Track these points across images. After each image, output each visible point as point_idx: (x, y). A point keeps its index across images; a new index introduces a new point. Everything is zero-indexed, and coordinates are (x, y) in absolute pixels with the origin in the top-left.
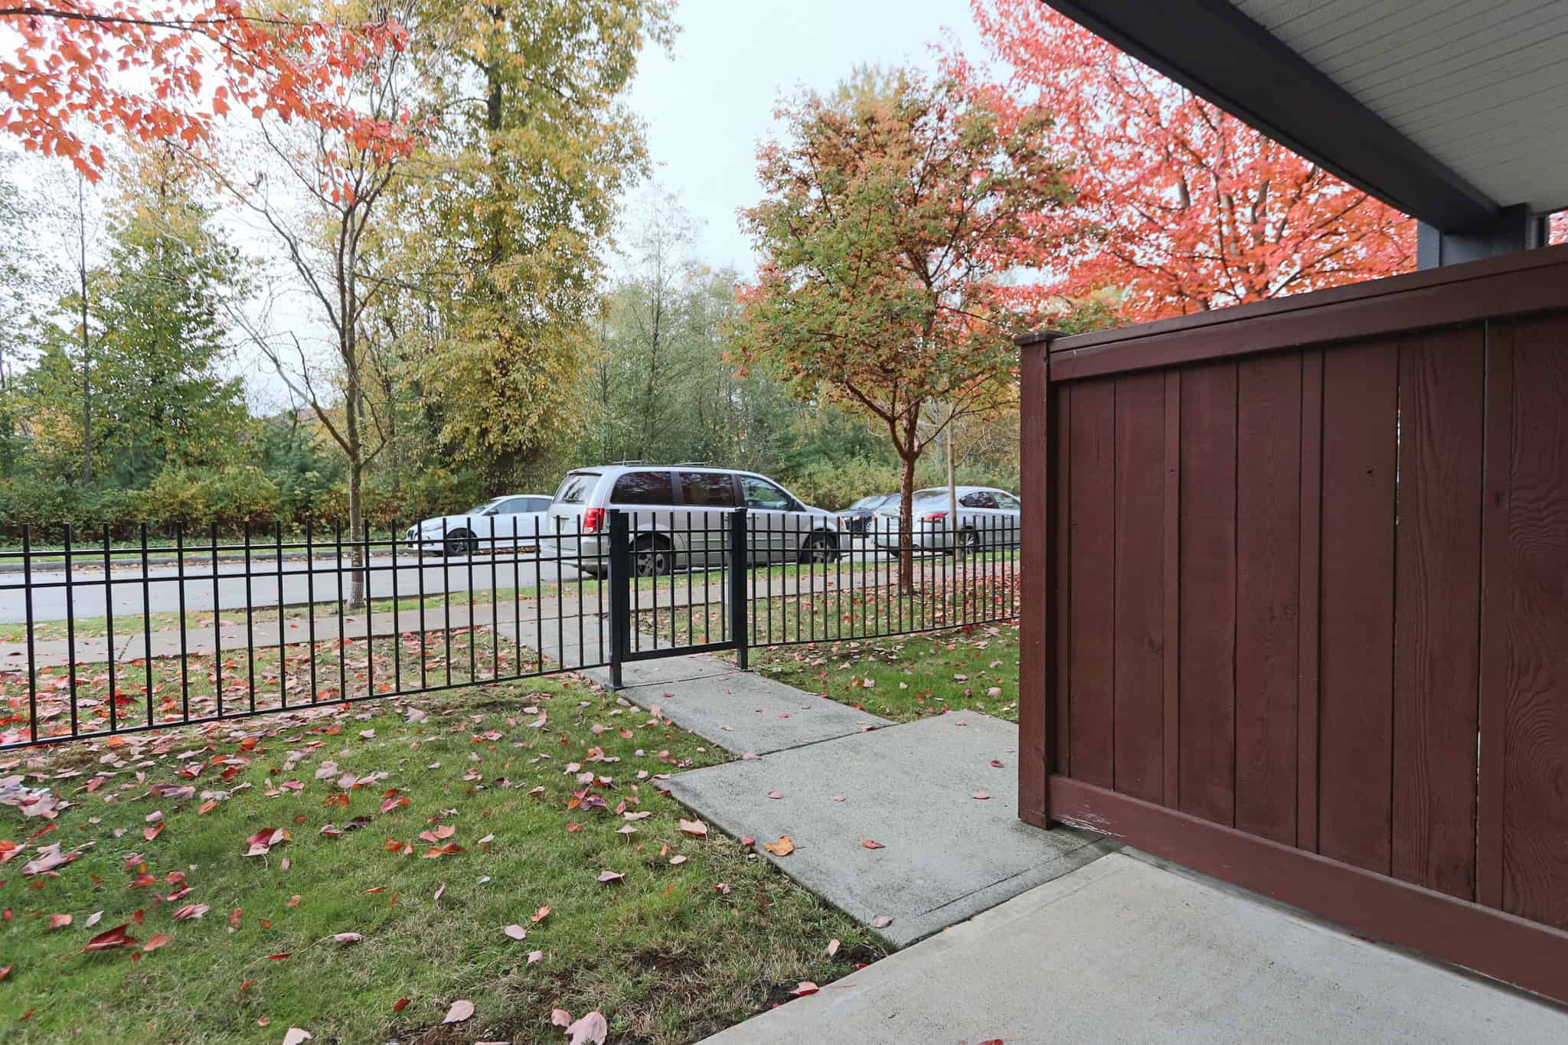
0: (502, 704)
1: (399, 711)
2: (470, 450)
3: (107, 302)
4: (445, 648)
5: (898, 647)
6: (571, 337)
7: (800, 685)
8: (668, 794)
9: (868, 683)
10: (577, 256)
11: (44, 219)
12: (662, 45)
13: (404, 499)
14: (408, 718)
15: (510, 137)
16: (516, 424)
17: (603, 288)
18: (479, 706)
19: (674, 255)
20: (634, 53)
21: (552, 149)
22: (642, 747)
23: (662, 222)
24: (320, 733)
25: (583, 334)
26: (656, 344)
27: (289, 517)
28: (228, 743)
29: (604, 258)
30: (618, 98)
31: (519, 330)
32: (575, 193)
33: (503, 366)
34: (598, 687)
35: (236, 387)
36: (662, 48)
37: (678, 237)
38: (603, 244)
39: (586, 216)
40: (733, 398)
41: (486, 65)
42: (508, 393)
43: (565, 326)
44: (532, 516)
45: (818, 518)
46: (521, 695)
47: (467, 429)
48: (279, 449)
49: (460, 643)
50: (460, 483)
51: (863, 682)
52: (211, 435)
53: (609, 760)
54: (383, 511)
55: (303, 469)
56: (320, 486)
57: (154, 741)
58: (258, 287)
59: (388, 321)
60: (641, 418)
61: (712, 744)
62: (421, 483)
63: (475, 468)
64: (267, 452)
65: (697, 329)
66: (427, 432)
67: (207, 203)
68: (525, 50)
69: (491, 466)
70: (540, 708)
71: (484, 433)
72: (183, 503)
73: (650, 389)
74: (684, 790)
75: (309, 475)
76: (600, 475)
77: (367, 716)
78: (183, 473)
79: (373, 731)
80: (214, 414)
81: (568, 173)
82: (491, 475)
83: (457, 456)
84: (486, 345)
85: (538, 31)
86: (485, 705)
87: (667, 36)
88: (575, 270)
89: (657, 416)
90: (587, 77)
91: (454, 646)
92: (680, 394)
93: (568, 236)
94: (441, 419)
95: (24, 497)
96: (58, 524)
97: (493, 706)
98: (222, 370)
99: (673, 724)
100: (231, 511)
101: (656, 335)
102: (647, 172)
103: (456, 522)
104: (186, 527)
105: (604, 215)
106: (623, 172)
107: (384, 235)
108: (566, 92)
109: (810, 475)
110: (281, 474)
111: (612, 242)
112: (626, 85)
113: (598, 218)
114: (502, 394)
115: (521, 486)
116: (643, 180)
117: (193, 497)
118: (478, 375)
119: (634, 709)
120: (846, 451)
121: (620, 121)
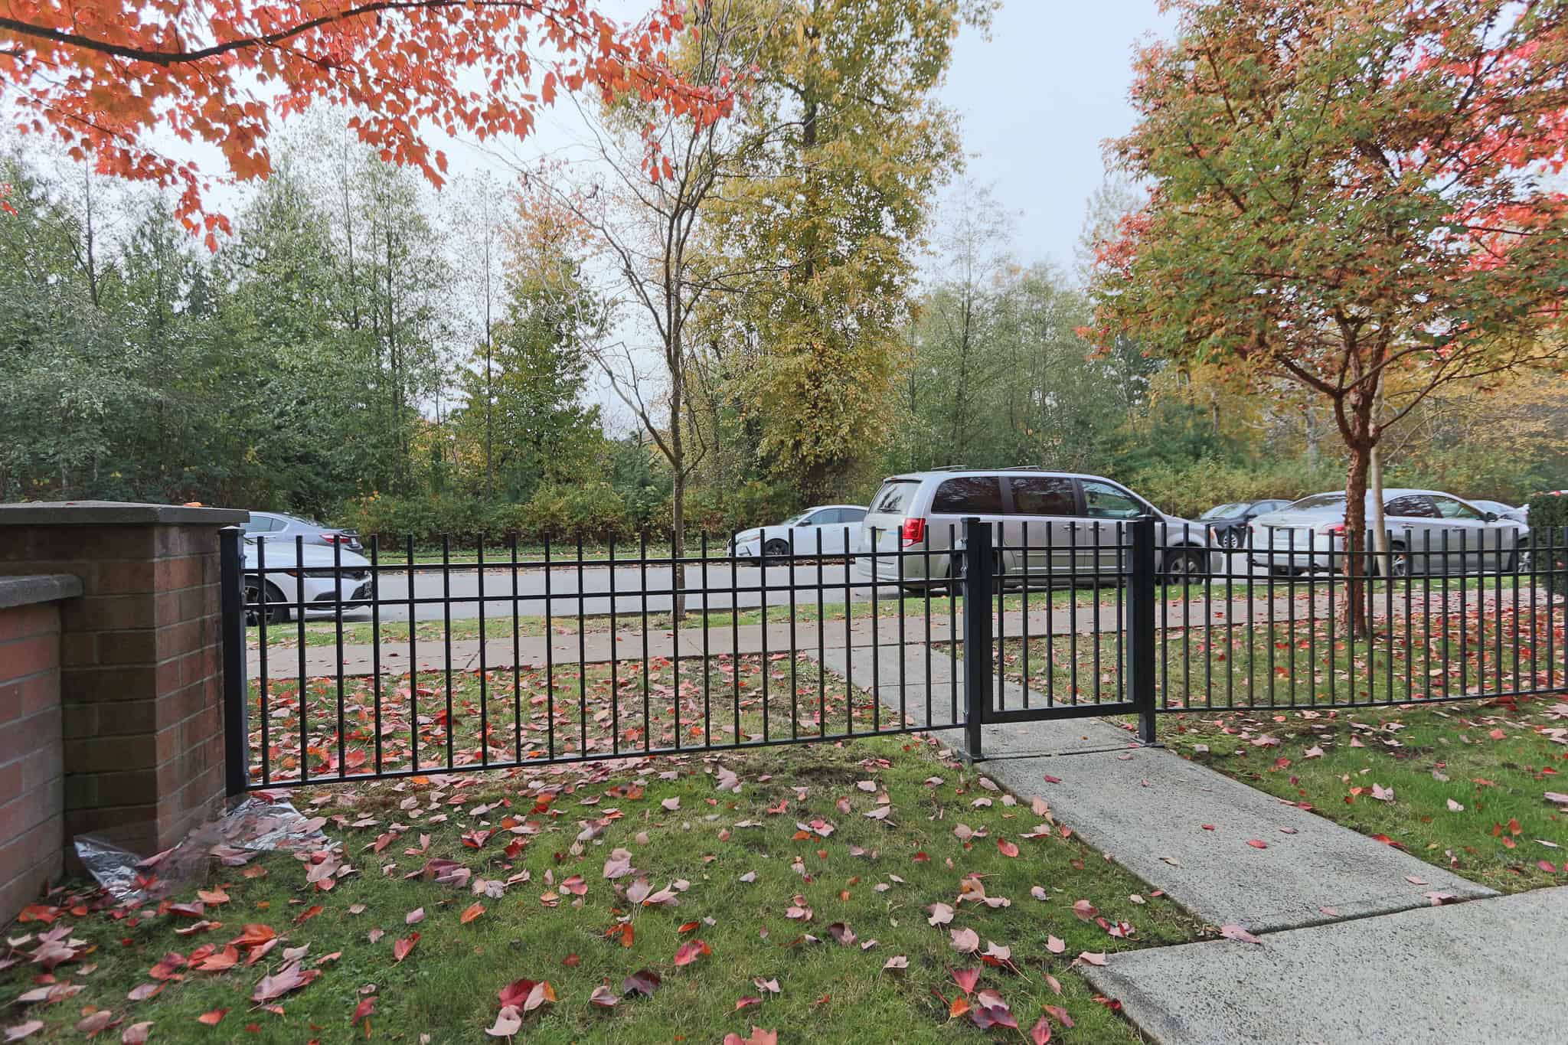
0: (830, 772)
1: (709, 771)
2: (785, 461)
3: (505, 349)
4: (761, 678)
5: (1394, 726)
6: (882, 345)
7: (1252, 780)
8: (1115, 1008)
9: (1379, 792)
10: (889, 261)
11: (463, 283)
12: (978, 28)
13: (726, 511)
14: (718, 782)
15: (824, 152)
16: (828, 435)
17: (914, 293)
18: (802, 773)
19: (985, 253)
20: (948, 42)
21: (865, 156)
22: (1042, 880)
23: (972, 220)
24: (619, 795)
25: (893, 340)
26: (966, 347)
27: (632, 528)
28: (525, 796)
29: (914, 260)
30: (932, 93)
31: (832, 342)
32: (885, 199)
33: (815, 378)
34: (948, 753)
35: (595, 413)
36: (978, 30)
37: (990, 234)
38: (914, 247)
39: (897, 221)
40: (1048, 401)
41: (802, 88)
42: (821, 405)
43: (875, 334)
44: (841, 527)
45: (1176, 531)
46: (853, 759)
47: (782, 442)
48: (626, 466)
49: (779, 673)
50: (776, 495)
51: (1370, 789)
52: (576, 456)
53: (993, 902)
54: (709, 522)
55: (644, 484)
56: (657, 499)
57: (457, 782)
58: (612, 325)
59: (714, 345)
60: (950, 425)
61: (1152, 889)
62: (740, 495)
63: (789, 480)
64: (616, 469)
65: (1009, 328)
66: (746, 446)
67: (575, 256)
68: (837, 64)
69: (804, 478)
70: (879, 783)
71: (798, 445)
72: (553, 516)
73: (960, 394)
74: (1143, 1001)
75: (648, 488)
76: (919, 482)
77: (672, 774)
78: (553, 489)
79: (676, 800)
80: (578, 437)
81: (880, 178)
82: (803, 486)
83: (774, 469)
84: (800, 359)
85: (851, 45)
86: (809, 772)
87: (984, 16)
88: (886, 277)
89: (967, 422)
90: (898, 77)
91: (773, 677)
92: (992, 397)
93: (880, 242)
94: (759, 433)
95: (447, 511)
96: (468, 533)
97: (818, 774)
98: (586, 400)
99: (1074, 837)
100: (588, 523)
101: (966, 338)
102: (961, 167)
103: (773, 532)
104: (555, 537)
105: (916, 216)
106: (934, 172)
107: (711, 263)
108: (878, 100)
109: (1145, 480)
110: (627, 489)
111: (923, 243)
112: (940, 77)
113: (909, 221)
114: (815, 406)
115: (831, 497)
116: (955, 176)
117: (560, 510)
118: (793, 388)
119: (1007, 800)
120: (1188, 453)
121: (932, 119)
